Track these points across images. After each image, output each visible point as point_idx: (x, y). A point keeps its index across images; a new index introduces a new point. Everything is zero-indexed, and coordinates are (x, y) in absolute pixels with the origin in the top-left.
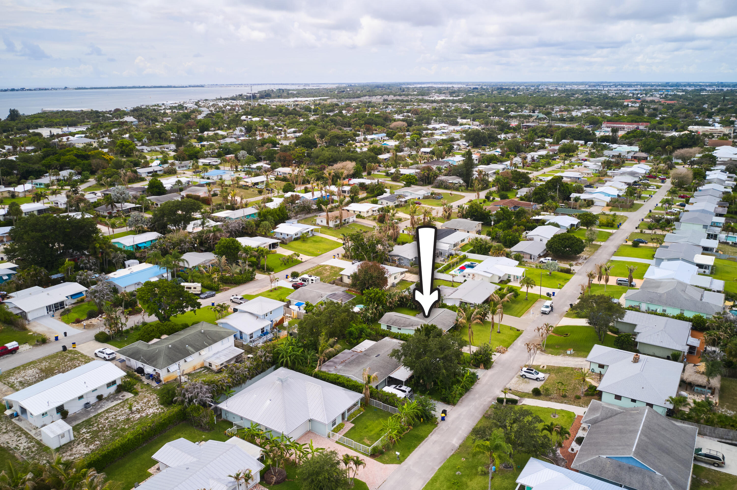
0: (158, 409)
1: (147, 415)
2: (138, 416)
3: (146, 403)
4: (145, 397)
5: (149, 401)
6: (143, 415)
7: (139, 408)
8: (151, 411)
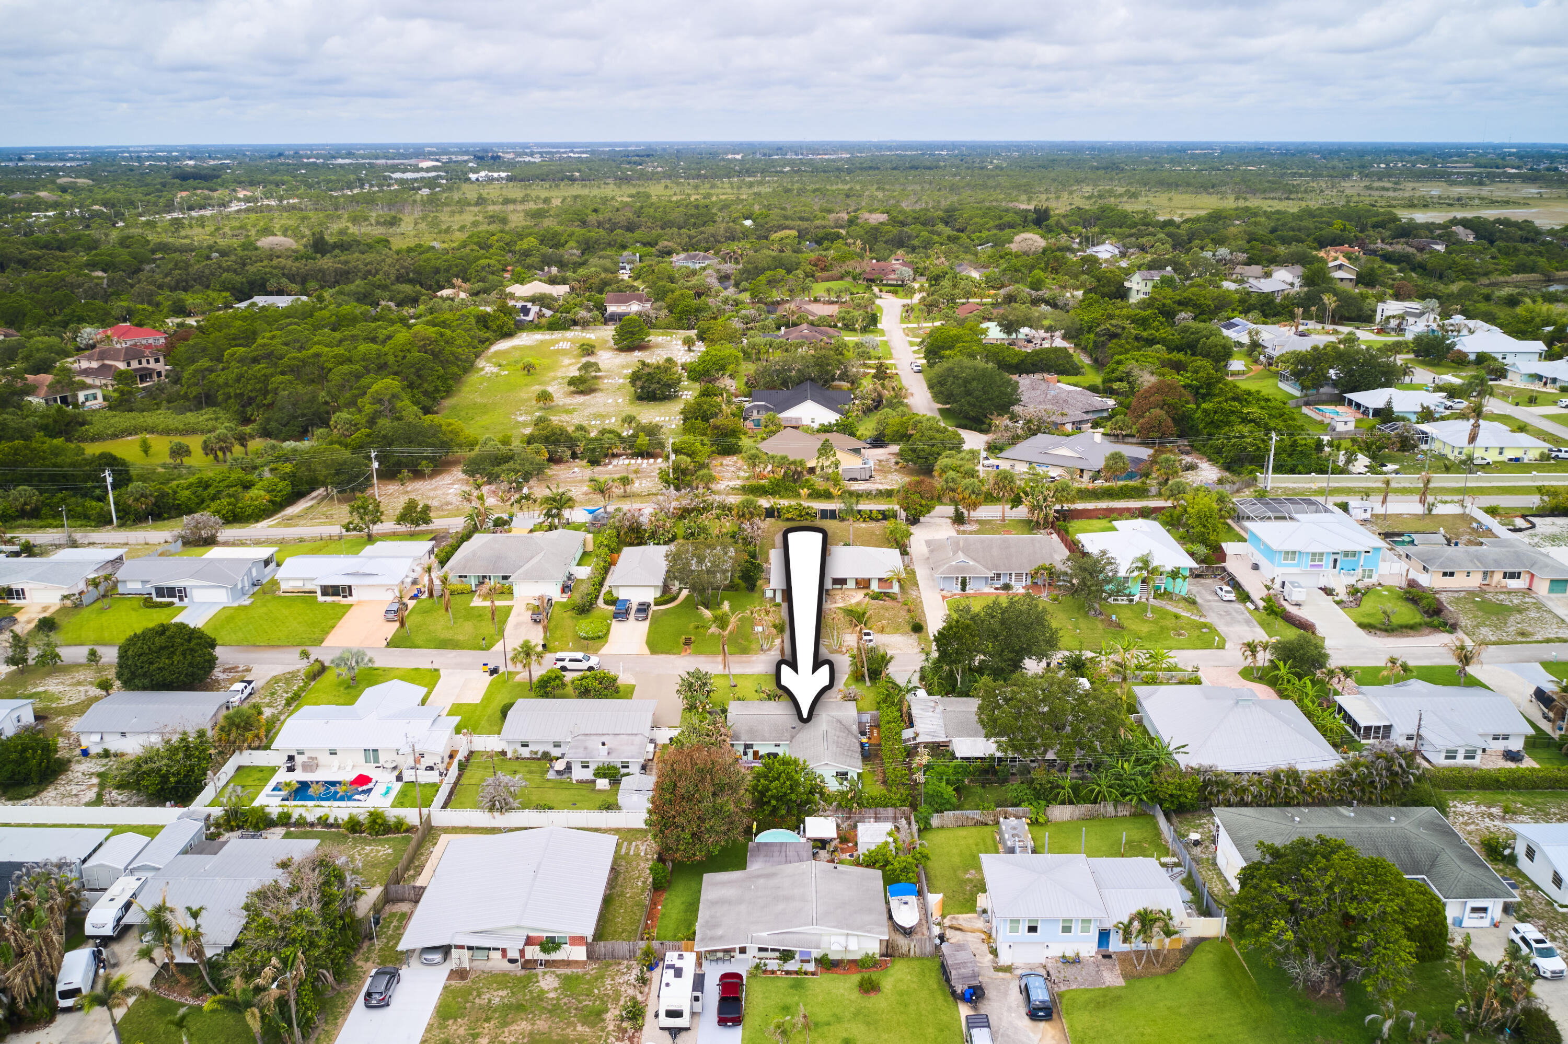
0: (1455, 806)
1: (1477, 805)
2: (1493, 810)
3: (1473, 823)
4: (1470, 833)
5: (1466, 824)
6: (1484, 808)
7: (1487, 820)
8: (1467, 808)
